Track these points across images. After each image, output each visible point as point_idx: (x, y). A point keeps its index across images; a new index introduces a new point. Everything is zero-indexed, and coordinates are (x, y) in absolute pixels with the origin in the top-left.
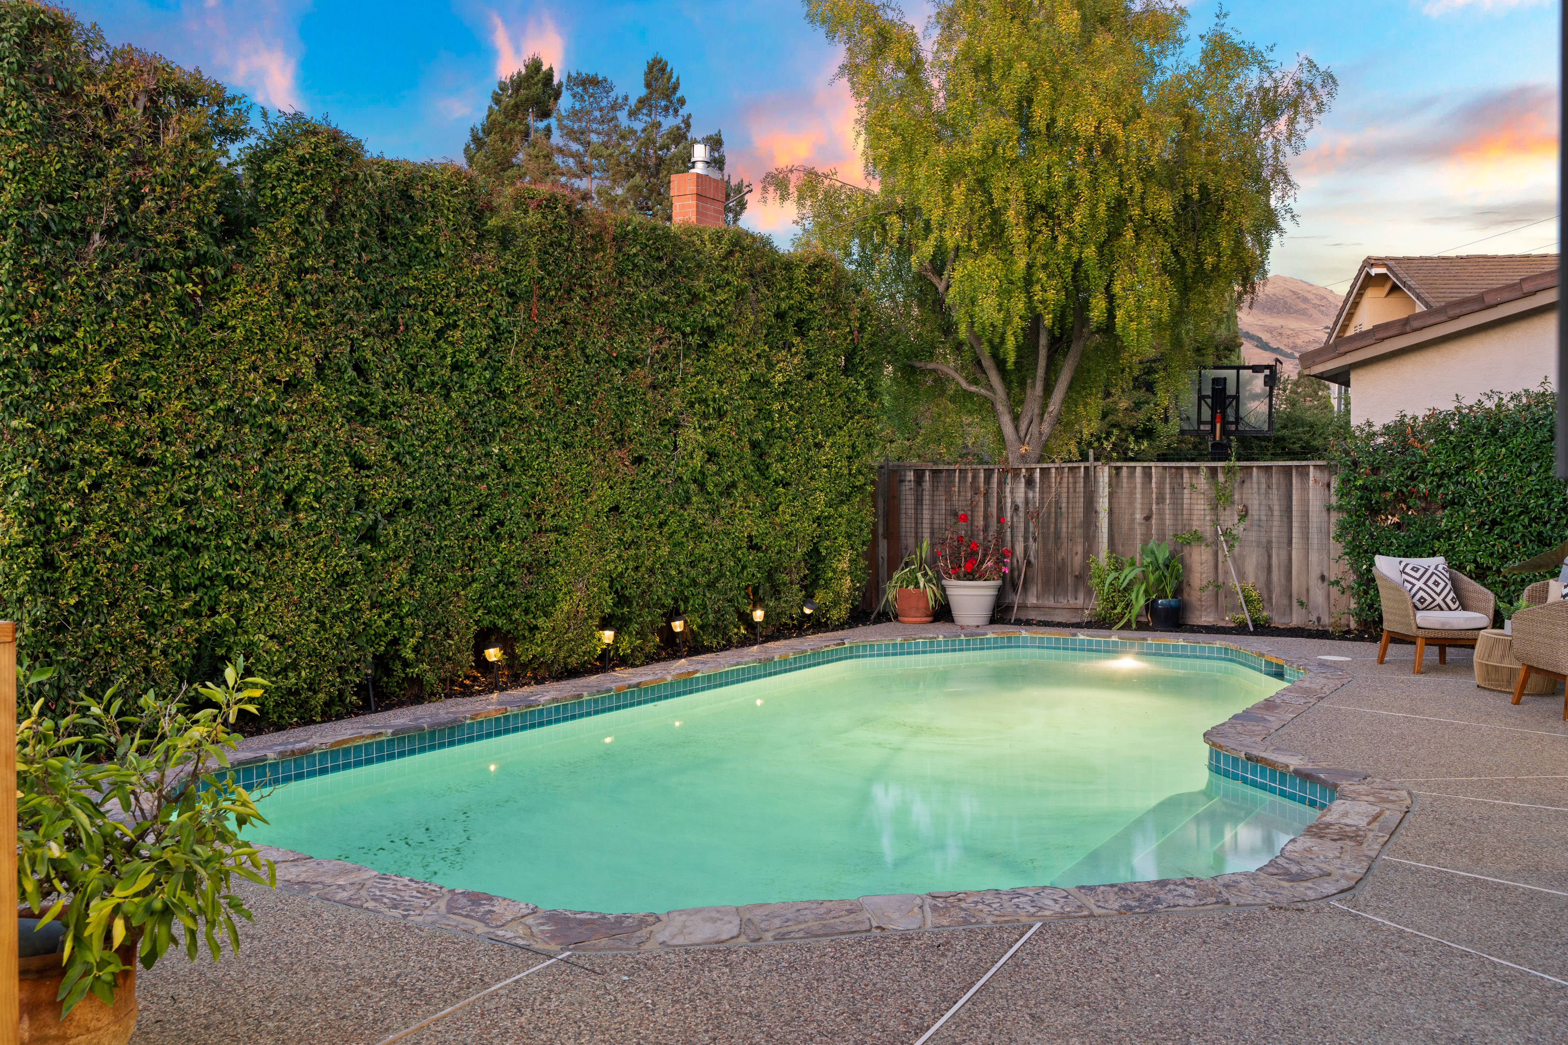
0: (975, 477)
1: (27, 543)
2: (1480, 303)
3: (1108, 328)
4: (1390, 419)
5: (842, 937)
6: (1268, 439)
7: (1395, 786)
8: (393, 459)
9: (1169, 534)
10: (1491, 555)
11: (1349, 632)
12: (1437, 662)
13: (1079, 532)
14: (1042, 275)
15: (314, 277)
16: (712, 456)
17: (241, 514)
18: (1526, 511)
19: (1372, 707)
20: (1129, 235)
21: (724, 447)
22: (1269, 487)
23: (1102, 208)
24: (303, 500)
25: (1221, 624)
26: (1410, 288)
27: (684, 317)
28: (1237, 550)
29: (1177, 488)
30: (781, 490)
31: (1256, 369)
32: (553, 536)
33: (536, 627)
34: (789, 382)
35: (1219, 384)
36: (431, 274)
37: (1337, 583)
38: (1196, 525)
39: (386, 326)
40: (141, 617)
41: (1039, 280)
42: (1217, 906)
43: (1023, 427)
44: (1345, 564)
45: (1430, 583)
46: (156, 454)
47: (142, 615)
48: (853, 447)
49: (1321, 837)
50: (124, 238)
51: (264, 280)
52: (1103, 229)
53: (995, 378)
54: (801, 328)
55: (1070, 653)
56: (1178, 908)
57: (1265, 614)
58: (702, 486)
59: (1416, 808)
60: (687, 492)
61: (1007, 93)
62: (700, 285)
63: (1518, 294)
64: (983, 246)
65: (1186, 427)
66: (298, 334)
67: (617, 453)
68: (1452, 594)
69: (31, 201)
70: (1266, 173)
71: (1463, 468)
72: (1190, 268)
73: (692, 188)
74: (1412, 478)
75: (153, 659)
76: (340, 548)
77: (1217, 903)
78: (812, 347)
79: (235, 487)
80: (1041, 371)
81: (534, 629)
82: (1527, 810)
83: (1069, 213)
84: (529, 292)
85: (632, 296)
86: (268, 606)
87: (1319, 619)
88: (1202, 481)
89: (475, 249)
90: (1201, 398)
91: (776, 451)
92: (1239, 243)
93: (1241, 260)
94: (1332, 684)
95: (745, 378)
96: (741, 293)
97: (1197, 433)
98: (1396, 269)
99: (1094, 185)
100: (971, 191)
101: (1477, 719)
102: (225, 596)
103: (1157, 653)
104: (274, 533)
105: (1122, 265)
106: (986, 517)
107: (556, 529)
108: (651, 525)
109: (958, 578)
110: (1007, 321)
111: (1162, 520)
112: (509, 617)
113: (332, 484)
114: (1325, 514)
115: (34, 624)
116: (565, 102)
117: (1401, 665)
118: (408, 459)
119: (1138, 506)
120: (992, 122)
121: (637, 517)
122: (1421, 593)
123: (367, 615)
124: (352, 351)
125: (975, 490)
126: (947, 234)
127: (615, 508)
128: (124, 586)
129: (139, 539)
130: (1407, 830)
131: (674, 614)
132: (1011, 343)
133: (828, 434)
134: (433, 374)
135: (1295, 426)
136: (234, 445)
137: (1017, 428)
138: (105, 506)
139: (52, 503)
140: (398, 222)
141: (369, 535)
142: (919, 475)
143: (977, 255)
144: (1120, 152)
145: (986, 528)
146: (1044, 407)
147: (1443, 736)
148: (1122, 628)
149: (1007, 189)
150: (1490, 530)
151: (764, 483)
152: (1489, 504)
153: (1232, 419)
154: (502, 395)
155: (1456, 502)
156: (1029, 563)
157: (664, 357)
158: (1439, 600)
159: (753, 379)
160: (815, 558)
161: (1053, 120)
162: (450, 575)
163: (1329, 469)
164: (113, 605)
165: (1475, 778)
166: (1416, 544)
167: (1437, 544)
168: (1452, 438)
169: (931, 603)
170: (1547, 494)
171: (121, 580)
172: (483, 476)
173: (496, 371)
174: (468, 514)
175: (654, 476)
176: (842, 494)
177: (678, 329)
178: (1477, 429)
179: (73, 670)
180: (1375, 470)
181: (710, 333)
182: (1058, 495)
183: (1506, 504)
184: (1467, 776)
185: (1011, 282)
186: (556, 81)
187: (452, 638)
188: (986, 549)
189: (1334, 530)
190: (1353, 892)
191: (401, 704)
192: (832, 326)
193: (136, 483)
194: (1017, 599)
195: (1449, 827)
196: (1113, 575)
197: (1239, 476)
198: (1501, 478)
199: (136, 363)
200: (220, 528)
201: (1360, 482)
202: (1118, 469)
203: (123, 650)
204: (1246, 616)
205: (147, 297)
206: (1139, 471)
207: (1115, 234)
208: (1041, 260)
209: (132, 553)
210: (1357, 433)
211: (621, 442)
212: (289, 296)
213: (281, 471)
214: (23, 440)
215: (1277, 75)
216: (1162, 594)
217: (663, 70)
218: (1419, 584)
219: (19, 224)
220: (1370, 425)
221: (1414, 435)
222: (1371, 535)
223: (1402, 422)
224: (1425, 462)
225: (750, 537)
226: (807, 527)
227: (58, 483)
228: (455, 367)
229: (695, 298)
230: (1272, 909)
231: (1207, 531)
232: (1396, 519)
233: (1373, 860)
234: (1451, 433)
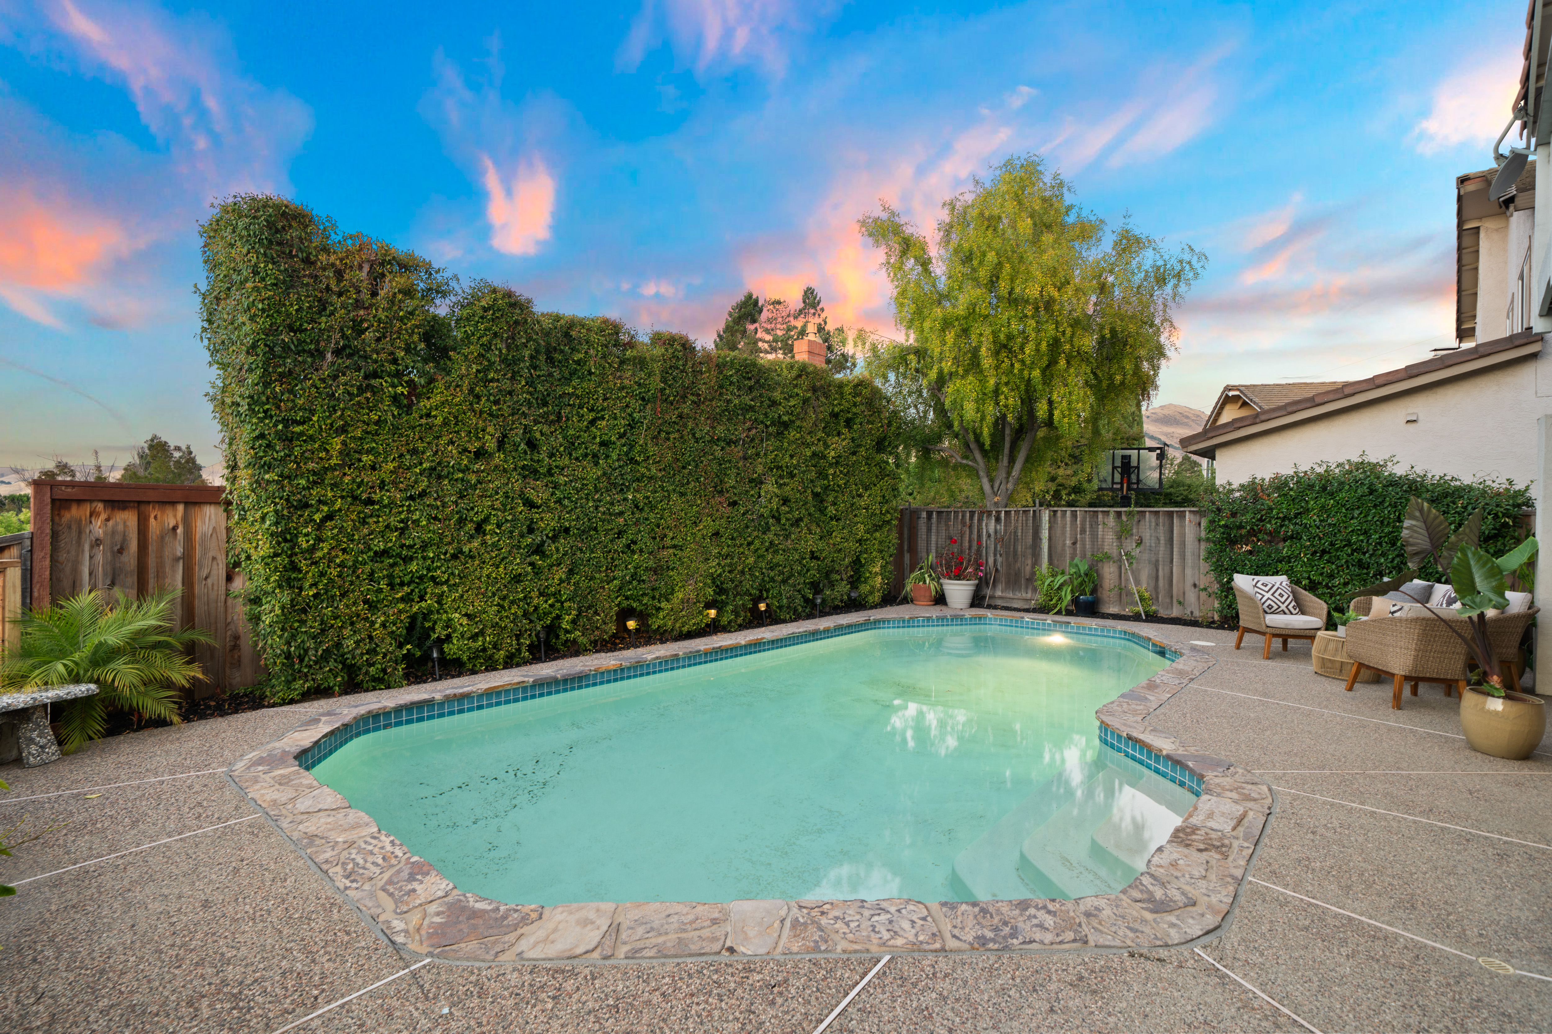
0: (963, 516)
1: (276, 555)
2: (1312, 402)
3: (1049, 422)
4: (1245, 480)
5: (689, 960)
6: (1160, 494)
7: (1256, 780)
8: (555, 502)
9: (1089, 554)
10: (1322, 574)
11: (1213, 622)
12: (1281, 649)
13: (1029, 551)
14: (1005, 389)
15: (495, 385)
16: (785, 501)
17: (441, 536)
18: (1349, 544)
19: (1232, 689)
20: (1062, 363)
21: (793, 496)
22: (1157, 525)
23: (1044, 345)
24: (488, 528)
25: (1123, 613)
26: (1255, 403)
27: (766, 414)
28: (1134, 566)
29: (1094, 525)
30: (834, 523)
31: (1151, 449)
32: (671, 551)
33: (660, 608)
34: (840, 457)
35: (1126, 459)
36: (585, 385)
37: (1205, 589)
38: (1106, 549)
39: (552, 417)
40: (365, 603)
41: (1003, 392)
42: (1075, 945)
43: (996, 485)
44: (1212, 576)
45: (1276, 595)
46: (376, 497)
47: (365, 602)
48: (884, 497)
49: (1187, 846)
50: (350, 356)
51: (458, 386)
52: (1045, 358)
53: (978, 455)
54: (849, 423)
55: (1019, 629)
56: (1034, 946)
57: (1153, 608)
58: (778, 520)
59: (1277, 809)
60: (767, 523)
61: (983, 274)
62: (777, 395)
63: (1340, 396)
64: (967, 372)
65: (1104, 486)
66: (484, 421)
67: (718, 499)
68: (1293, 603)
69: (276, 330)
70: (1157, 321)
71: (1300, 513)
72: (1105, 384)
73: (805, 348)
74: (1261, 520)
75: (375, 630)
76: (515, 558)
77: (1074, 941)
78: (856, 436)
79: (435, 518)
80: (1006, 451)
81: (659, 609)
82: (1384, 818)
83: (1022, 349)
84: (654, 397)
85: (729, 402)
86: (462, 596)
87: (1192, 613)
88: (1111, 520)
89: (618, 370)
90: (1114, 468)
91: (831, 499)
92: (1137, 368)
93: (1140, 378)
94: (1201, 666)
95: (809, 454)
96: (805, 401)
97: (1112, 489)
98: (1246, 392)
99: (1038, 331)
100: (958, 336)
101: (1319, 704)
102: (430, 588)
103: (1077, 633)
104: (466, 549)
105: (1056, 381)
106: (970, 541)
107: (674, 547)
108: (741, 545)
109: (950, 578)
110: (983, 419)
111: (1084, 545)
112: (640, 601)
113: (510, 518)
114: (1197, 543)
115: (283, 608)
116: (765, 315)
117: (1254, 650)
118: (566, 502)
119: (1068, 535)
120: (972, 292)
121: (733, 539)
122: (1269, 602)
123: (536, 601)
124: (525, 432)
125: (963, 523)
126: (943, 364)
127: (716, 534)
128: (352, 583)
129: (362, 552)
130: (1271, 839)
131: (760, 599)
132: (986, 432)
133: (866, 489)
134: (586, 448)
135: (1178, 486)
136: (437, 492)
137: (992, 487)
138: (335, 531)
139: (295, 529)
140: (562, 351)
141: (538, 550)
142: (930, 514)
143: (963, 377)
144: (1057, 307)
145: (970, 548)
146: (1009, 474)
147: (1293, 721)
148: (1056, 614)
149: (981, 335)
150: (1321, 556)
151: (823, 518)
152: (1320, 539)
153: (1134, 481)
154: (637, 463)
155: (1295, 537)
156: (997, 570)
157: (752, 440)
158: (1283, 607)
159: (814, 454)
160: (857, 564)
161: (1012, 289)
162: (597, 576)
163: (1201, 513)
164: (343, 595)
165: (1328, 772)
166: (1264, 565)
167: (1280, 566)
168: (1292, 493)
169: (934, 593)
170: (1366, 533)
171: (349, 579)
172: (621, 513)
173: (632, 447)
174: (610, 537)
175: (744, 514)
176: (875, 525)
177: (762, 422)
178: (1311, 487)
179: (314, 637)
180: (1234, 515)
181: (786, 425)
182: (1016, 528)
183: (1334, 539)
184: (1319, 768)
185: (984, 394)
186: (760, 304)
187: (599, 615)
188: (970, 561)
189: (1203, 554)
190: (1218, 933)
191: (563, 657)
192: (869, 422)
193: (362, 515)
194: (988, 592)
195: (1310, 836)
196: (1051, 579)
197: (1136, 518)
198: (1330, 521)
199: (361, 439)
200: (425, 547)
201: (1223, 523)
202: (1055, 512)
203: (352, 624)
204: (1140, 609)
205: (369, 395)
206: (1068, 513)
207: (1053, 362)
208: (1004, 379)
209: (356, 561)
210: (1221, 490)
211: (721, 492)
212: (478, 397)
213: (472, 509)
214: (272, 488)
215: (1166, 257)
216: (1083, 593)
217: (812, 293)
218: (1268, 595)
219: (266, 345)
220: (1230, 484)
221: (1263, 491)
222: (1231, 558)
223: (1253, 482)
224: (1271, 509)
225: (812, 552)
226: (852, 545)
227: (301, 516)
228: (603, 444)
229: (774, 403)
230: (1132, 955)
231: (1114, 552)
232: (1249, 548)
233: (1239, 882)
234: (1291, 489)
